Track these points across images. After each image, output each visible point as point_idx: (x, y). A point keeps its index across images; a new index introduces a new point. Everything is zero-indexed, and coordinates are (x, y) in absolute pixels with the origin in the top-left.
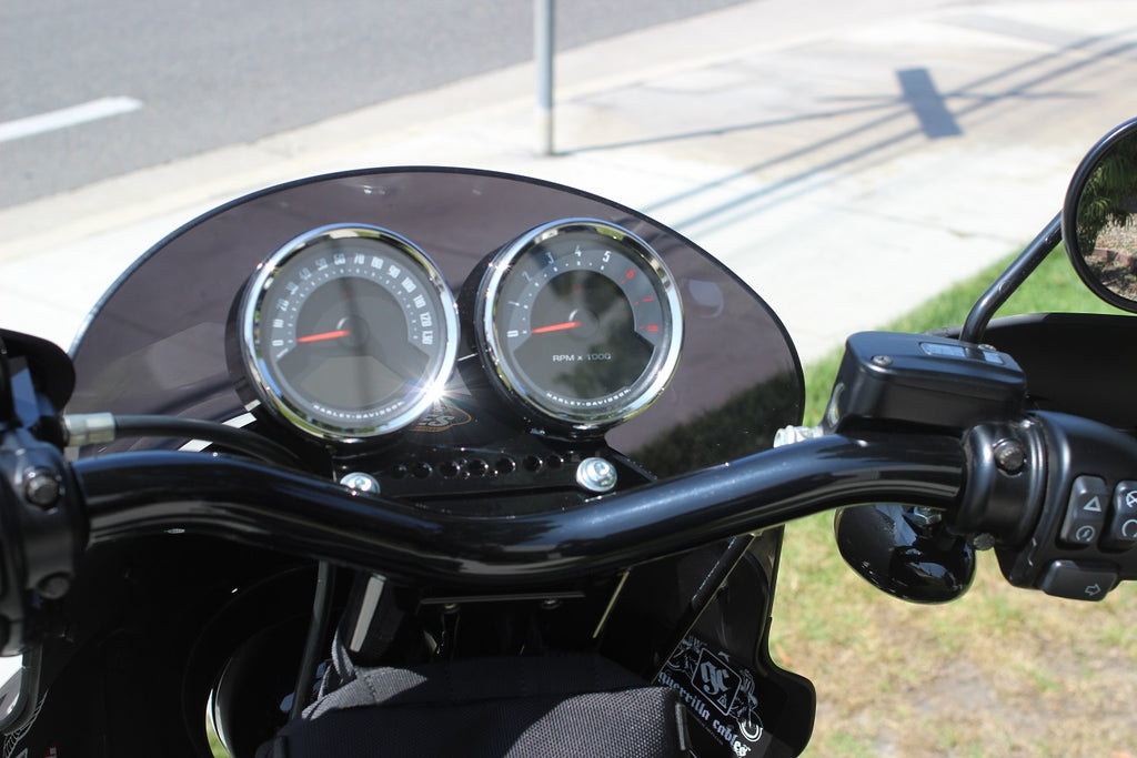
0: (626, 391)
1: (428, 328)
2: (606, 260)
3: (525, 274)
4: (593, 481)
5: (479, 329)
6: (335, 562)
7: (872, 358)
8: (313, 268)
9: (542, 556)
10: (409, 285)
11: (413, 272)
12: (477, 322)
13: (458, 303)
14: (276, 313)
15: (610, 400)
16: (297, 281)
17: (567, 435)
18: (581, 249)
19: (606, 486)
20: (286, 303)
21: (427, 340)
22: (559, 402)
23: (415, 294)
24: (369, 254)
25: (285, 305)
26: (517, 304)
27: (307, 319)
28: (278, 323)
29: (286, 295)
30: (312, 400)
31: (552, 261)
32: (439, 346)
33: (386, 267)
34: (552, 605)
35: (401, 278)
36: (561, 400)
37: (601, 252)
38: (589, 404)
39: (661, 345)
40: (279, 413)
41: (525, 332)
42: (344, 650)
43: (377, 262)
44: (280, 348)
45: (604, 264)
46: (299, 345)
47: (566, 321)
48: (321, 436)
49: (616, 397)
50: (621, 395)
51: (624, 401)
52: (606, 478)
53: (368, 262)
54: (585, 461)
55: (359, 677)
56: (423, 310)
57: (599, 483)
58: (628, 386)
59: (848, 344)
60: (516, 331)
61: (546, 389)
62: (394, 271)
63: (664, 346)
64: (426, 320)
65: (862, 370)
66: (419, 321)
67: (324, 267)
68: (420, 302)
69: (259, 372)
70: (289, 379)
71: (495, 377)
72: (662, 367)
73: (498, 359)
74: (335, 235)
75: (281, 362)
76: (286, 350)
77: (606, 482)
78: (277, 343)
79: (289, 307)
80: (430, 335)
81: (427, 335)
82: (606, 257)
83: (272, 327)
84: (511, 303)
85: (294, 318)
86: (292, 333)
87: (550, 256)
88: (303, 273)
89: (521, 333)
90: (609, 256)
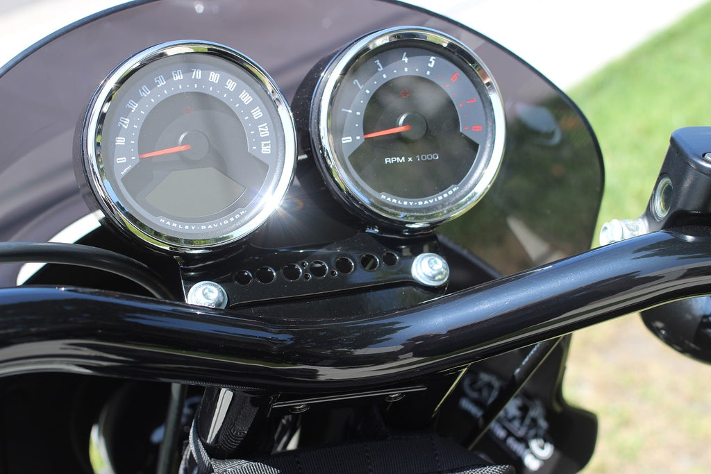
0: (455, 189)
1: (266, 139)
2: (431, 65)
4: (429, 277)
5: (314, 136)
6: (185, 382)
7: (704, 155)
8: (152, 86)
9: (393, 357)
10: (246, 97)
11: (250, 85)
12: (312, 129)
13: (292, 110)
14: (118, 132)
15: (440, 198)
16: (137, 99)
17: (399, 232)
18: (407, 56)
19: (439, 280)
20: (127, 121)
21: (266, 150)
22: (392, 203)
23: (252, 106)
24: (206, 68)
25: (126, 123)
26: (350, 111)
27: (149, 135)
28: (120, 141)
29: (127, 112)
30: (157, 213)
31: (381, 69)
32: (277, 155)
33: (223, 82)
34: (395, 398)
35: (238, 91)
36: (394, 201)
37: (425, 57)
38: (420, 203)
39: (485, 144)
40: (126, 228)
41: (358, 138)
42: (200, 444)
43: (214, 77)
44: (124, 165)
45: (429, 69)
47: (395, 125)
48: (167, 248)
49: (445, 195)
50: (450, 192)
51: (453, 199)
52: (441, 273)
53: (205, 77)
54: (419, 257)
55: (215, 471)
56: (260, 121)
57: (433, 278)
58: (457, 183)
59: (672, 140)
60: (350, 138)
61: (380, 191)
62: (231, 85)
63: (488, 145)
64: (264, 131)
65: (693, 166)
66: (257, 133)
67: (162, 83)
68: (257, 113)
69: (104, 189)
70: (133, 196)
71: (332, 182)
72: (486, 165)
73: (333, 162)
74: (170, 52)
75: (124, 179)
76: (130, 167)
77: (440, 277)
78: (120, 160)
79: (130, 125)
80: (268, 145)
81: (265, 145)
82: (431, 62)
83: (115, 145)
84: (343, 110)
85: (136, 134)
86: (134, 150)
87: (379, 64)
88: (142, 91)
89: (354, 139)
90: (433, 62)
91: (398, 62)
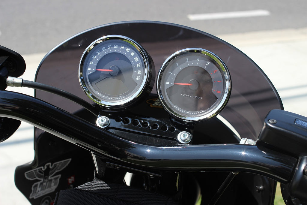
0: (203, 112)
1: (139, 75)
3: (177, 63)
4: (182, 140)
7: (269, 120)
8: (107, 48)
10: (136, 59)
11: (139, 55)
14: (91, 60)
15: (196, 113)
16: (101, 51)
18: (199, 59)
20: (95, 57)
21: (138, 79)
22: (178, 109)
23: (138, 63)
24: (126, 47)
26: (172, 73)
27: (100, 64)
28: (91, 63)
29: (96, 54)
30: (96, 90)
31: (188, 61)
33: (130, 52)
35: (134, 56)
37: (206, 61)
38: (188, 112)
39: (220, 98)
41: (172, 83)
43: (128, 50)
44: (90, 71)
45: (206, 66)
46: (96, 71)
49: (199, 113)
50: (201, 112)
53: (125, 49)
56: (139, 68)
57: (184, 141)
61: (174, 104)
62: (133, 54)
64: (139, 72)
66: (137, 72)
67: (110, 48)
68: (139, 66)
75: (89, 75)
76: (92, 72)
77: (187, 141)
78: (89, 69)
79: (96, 59)
80: (139, 77)
81: (138, 77)
82: (208, 64)
83: (89, 64)
84: (169, 72)
85: (97, 62)
86: (95, 67)
87: (187, 59)
88: (103, 49)
89: (170, 83)
90: (209, 64)
91: (195, 61)
